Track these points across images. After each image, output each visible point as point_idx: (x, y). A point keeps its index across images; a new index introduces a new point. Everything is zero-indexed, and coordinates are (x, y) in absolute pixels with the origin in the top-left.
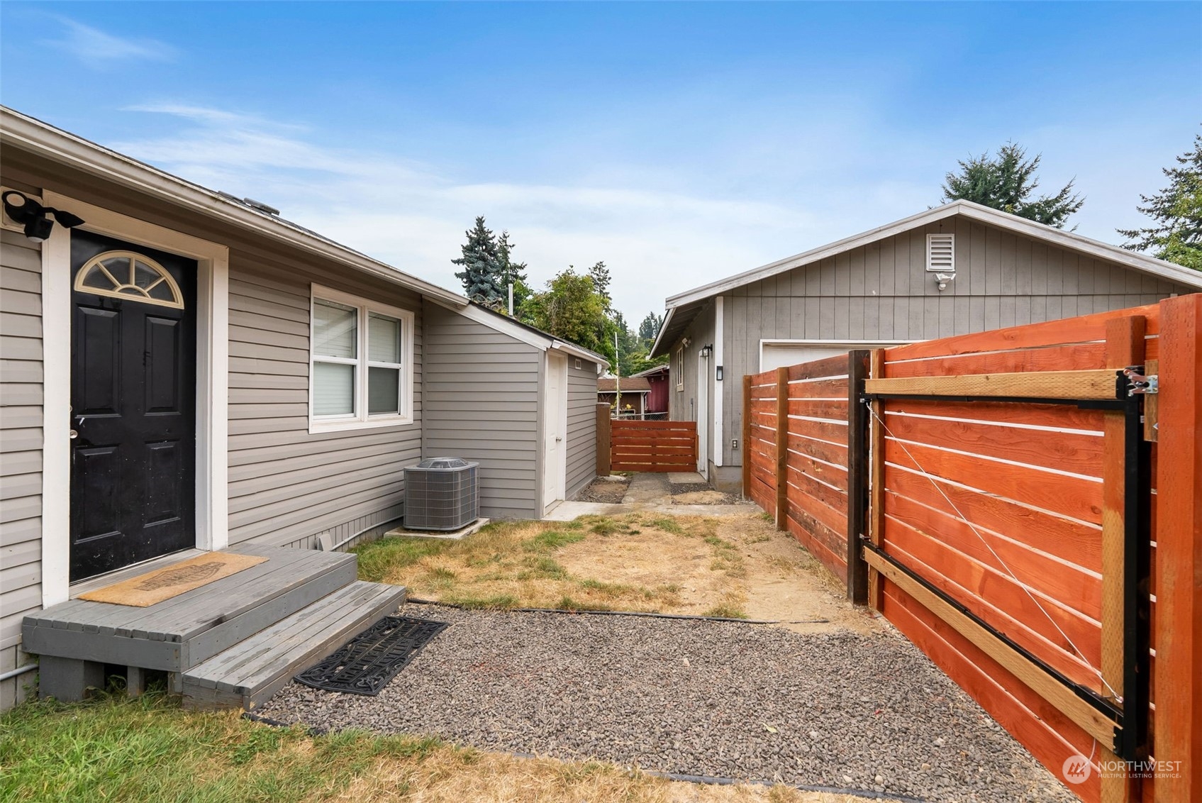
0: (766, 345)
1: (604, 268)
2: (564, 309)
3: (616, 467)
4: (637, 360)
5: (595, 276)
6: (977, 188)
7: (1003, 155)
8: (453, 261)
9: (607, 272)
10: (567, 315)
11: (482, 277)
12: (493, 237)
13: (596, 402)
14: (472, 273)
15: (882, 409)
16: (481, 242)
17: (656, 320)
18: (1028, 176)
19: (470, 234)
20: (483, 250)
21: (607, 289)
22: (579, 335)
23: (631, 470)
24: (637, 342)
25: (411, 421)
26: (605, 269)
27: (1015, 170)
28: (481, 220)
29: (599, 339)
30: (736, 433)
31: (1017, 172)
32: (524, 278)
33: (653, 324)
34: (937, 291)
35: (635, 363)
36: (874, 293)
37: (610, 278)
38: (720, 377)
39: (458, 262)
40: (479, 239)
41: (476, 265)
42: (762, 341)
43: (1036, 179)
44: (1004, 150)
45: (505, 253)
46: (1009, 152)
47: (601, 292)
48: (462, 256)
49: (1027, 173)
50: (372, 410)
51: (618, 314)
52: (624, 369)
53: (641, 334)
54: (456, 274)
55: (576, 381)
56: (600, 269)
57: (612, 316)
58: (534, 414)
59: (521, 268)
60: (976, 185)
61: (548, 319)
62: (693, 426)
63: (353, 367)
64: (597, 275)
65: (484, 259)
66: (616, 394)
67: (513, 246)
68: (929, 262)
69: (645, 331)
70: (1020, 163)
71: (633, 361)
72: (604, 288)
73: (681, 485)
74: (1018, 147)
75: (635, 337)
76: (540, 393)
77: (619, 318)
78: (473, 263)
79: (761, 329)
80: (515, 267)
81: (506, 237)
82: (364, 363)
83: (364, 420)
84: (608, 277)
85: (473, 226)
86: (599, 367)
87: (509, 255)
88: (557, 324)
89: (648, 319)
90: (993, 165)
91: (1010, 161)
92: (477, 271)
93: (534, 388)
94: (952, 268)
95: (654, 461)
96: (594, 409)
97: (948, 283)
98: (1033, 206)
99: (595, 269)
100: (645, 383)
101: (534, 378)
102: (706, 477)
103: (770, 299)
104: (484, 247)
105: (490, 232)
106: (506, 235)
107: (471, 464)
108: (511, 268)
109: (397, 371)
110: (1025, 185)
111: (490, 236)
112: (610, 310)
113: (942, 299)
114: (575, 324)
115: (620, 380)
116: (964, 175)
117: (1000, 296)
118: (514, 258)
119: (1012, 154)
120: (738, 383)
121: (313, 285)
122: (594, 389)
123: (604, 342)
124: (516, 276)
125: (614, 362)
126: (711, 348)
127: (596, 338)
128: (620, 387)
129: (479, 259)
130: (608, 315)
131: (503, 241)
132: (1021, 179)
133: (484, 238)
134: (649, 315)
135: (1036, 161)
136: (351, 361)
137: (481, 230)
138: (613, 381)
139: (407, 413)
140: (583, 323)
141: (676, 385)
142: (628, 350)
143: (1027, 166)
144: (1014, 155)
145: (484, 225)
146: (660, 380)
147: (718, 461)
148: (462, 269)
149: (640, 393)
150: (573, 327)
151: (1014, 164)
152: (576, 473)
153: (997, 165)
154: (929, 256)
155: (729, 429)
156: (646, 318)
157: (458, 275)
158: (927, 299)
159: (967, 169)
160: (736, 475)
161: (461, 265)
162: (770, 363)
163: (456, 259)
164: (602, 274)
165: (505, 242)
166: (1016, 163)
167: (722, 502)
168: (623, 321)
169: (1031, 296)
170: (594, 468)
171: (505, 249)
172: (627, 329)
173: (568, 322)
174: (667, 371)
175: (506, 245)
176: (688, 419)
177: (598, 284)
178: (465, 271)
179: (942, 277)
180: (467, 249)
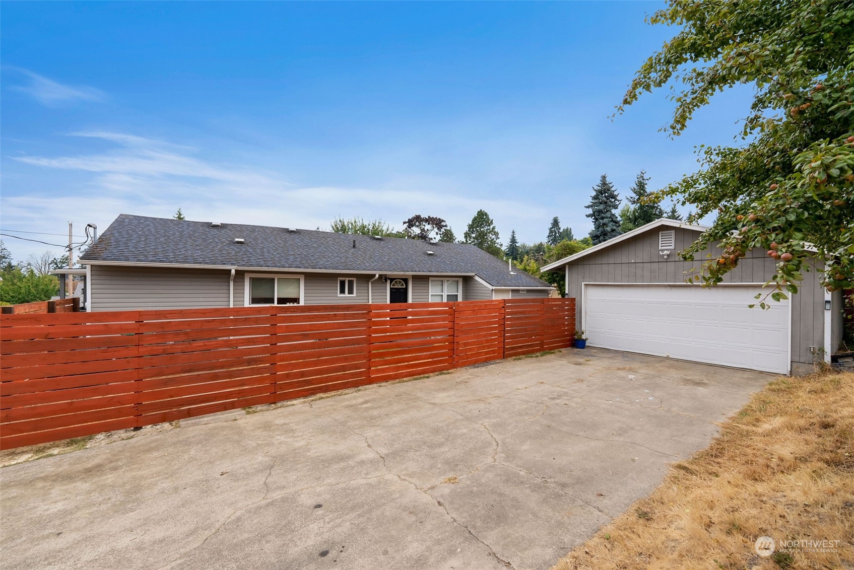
0: (586, 285)
8: (585, 207)
12: (612, 187)
14: (597, 213)
16: (603, 192)
19: (597, 187)
28: (604, 177)
34: (663, 259)
36: (633, 261)
41: (599, 207)
42: (583, 283)
48: (591, 203)
63: (442, 295)
65: (603, 203)
68: (660, 245)
78: (596, 207)
79: (583, 278)
82: (446, 294)
85: (599, 182)
92: (600, 211)
94: (673, 248)
97: (668, 255)
103: (587, 265)
104: (606, 194)
105: (611, 183)
109: (457, 295)
111: (611, 185)
121: (430, 278)
129: (600, 203)
133: (606, 188)
137: (604, 183)
145: (606, 179)
148: (590, 211)
154: (660, 242)
157: (588, 216)
158: (660, 263)
161: (590, 208)
175: (643, 179)
178: (592, 213)
179: (665, 252)
180: (595, 198)
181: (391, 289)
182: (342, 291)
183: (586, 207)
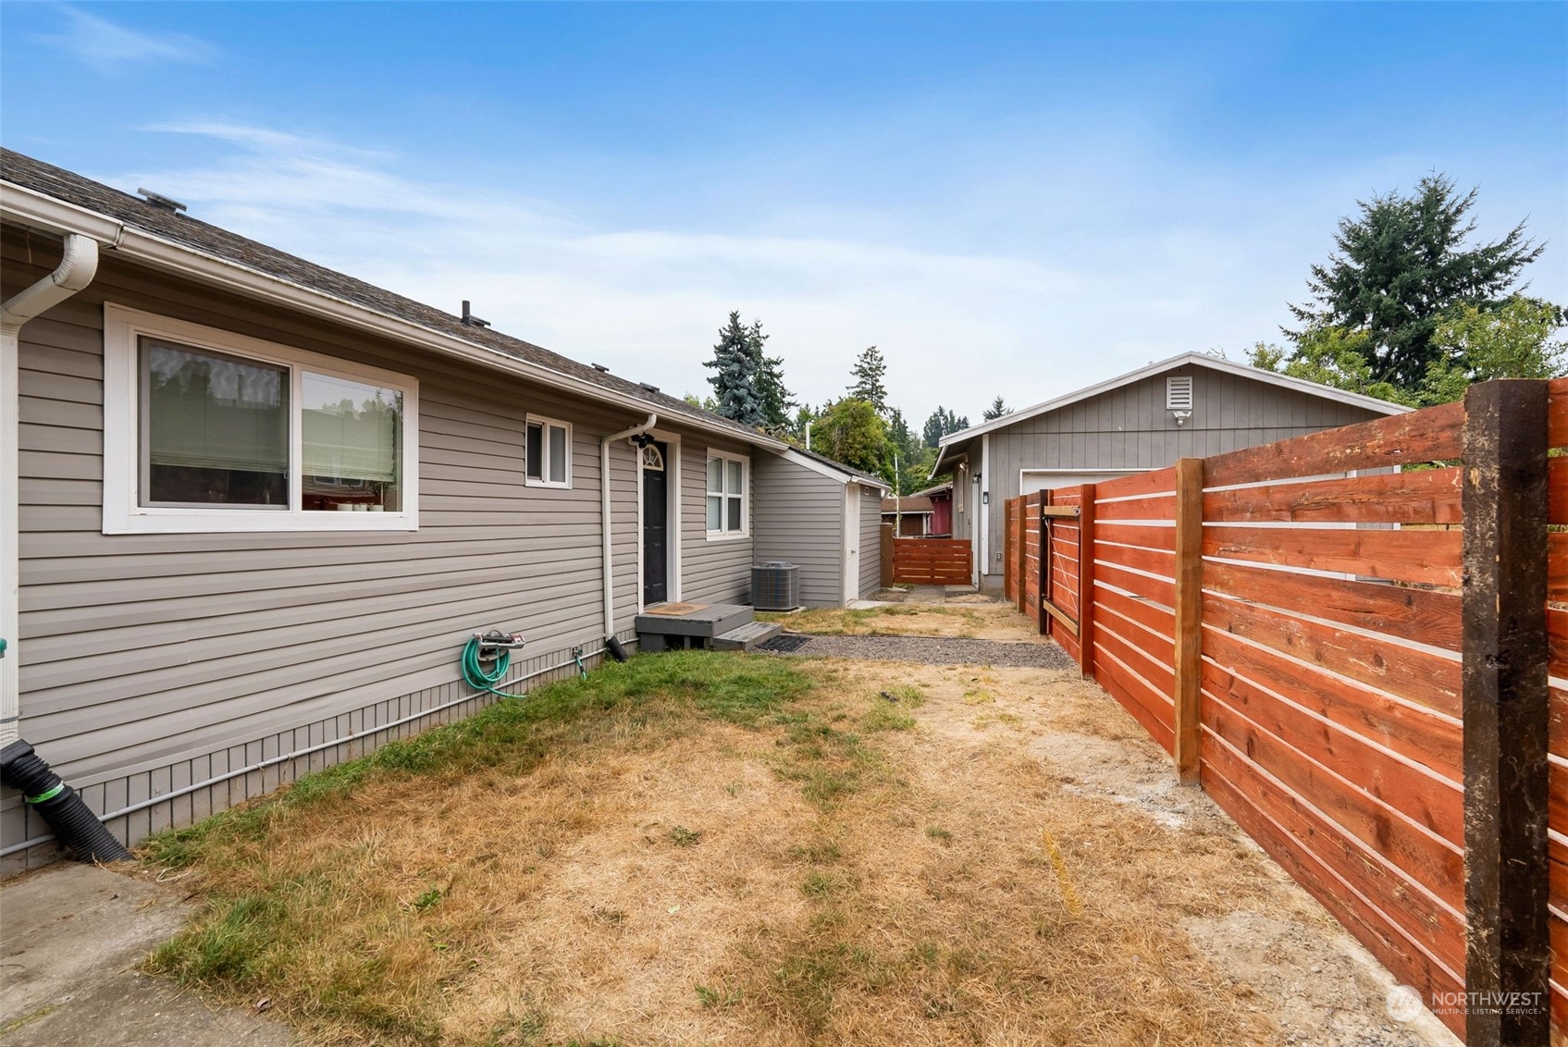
0: (1024, 474)
1: (876, 355)
2: (847, 434)
3: (898, 579)
4: (920, 475)
5: (865, 366)
6: (1381, 239)
7: (1422, 189)
9: (881, 359)
10: (850, 441)
11: (737, 382)
13: (880, 523)
14: (726, 377)
15: (1052, 522)
16: (736, 341)
17: (946, 418)
18: (1460, 217)
19: (723, 332)
20: (739, 350)
21: (882, 381)
22: (862, 460)
23: (912, 583)
24: (921, 447)
25: (748, 536)
26: (879, 355)
27: (1441, 208)
29: (880, 463)
30: (1000, 547)
31: (1443, 212)
32: (779, 376)
33: (942, 422)
34: (1176, 427)
35: (918, 478)
36: (1120, 429)
37: (885, 367)
38: (986, 501)
39: (710, 365)
40: (734, 338)
41: (731, 368)
42: (1022, 470)
43: (1473, 219)
44: (1424, 182)
45: (758, 345)
46: (1432, 185)
47: (873, 384)
48: (714, 358)
49: (1458, 211)
50: (730, 528)
51: (895, 412)
52: (904, 483)
53: (926, 435)
54: (708, 379)
55: (866, 505)
56: (871, 356)
57: (888, 416)
58: (838, 531)
59: (777, 363)
60: (1380, 234)
61: (831, 445)
62: (968, 544)
63: (720, 498)
64: (869, 363)
65: (739, 361)
66: (895, 516)
67: (767, 337)
68: (1169, 401)
69: (931, 431)
70: (1448, 199)
71: (915, 475)
72: (877, 381)
73: (956, 592)
74: (1445, 178)
75: (919, 441)
76: (842, 515)
77: (897, 416)
78: (726, 366)
79: (1021, 460)
80: (770, 363)
81: (758, 327)
82: (726, 495)
83: (726, 535)
84: (882, 365)
85: (727, 323)
86: (883, 493)
87: (762, 348)
88: (840, 449)
89: (935, 415)
90: (1409, 203)
91: (1434, 198)
92: (731, 374)
93: (837, 511)
94: (1190, 406)
95: (932, 573)
96: (878, 528)
97: (1185, 420)
98: (1464, 258)
99: (866, 355)
100: (928, 503)
101: (837, 503)
102: (977, 587)
103: (1029, 436)
104: (739, 346)
105: (746, 328)
106: (759, 324)
107: (794, 567)
108: (765, 364)
109: (739, 500)
110: (1455, 228)
111: (743, 329)
112: (884, 407)
113: (1181, 433)
114: (857, 449)
115: (900, 500)
116: (1364, 219)
117: (1234, 429)
118: (767, 353)
119: (1435, 187)
120: (1002, 506)
121: (708, 448)
122: (879, 511)
123: (885, 465)
124: (771, 374)
125: (895, 483)
126: (980, 476)
127: (877, 462)
128: (900, 508)
129: (734, 361)
130: (882, 414)
131: (756, 331)
132: (1449, 221)
133: (740, 337)
134: (937, 410)
135: (1471, 195)
136: (719, 494)
137: (736, 327)
138: (893, 502)
139: (745, 531)
140: (865, 448)
141: (958, 505)
142: (909, 459)
143: (1460, 201)
144: (1440, 189)
145: (739, 320)
146: (943, 501)
147: (985, 571)
148: (715, 372)
149: (922, 514)
150: (856, 452)
151: (1439, 200)
152: (867, 580)
153: (1414, 203)
154: (1169, 396)
155: (994, 543)
156: (932, 415)
157: (710, 381)
158: (1167, 433)
159: (1370, 211)
160: (999, 582)
161: (713, 368)
162: (1030, 488)
163: (707, 362)
164: (875, 363)
165: (757, 332)
166: (1442, 199)
167: (986, 601)
168: (902, 420)
169: (1263, 429)
170: (879, 580)
171: (758, 342)
172: (908, 430)
173: (851, 447)
174: (950, 491)
175: (759, 337)
176: (966, 538)
177: (869, 375)
178: (718, 375)
179: (1181, 414)
180: (720, 350)
181: (645, 471)
182: (535, 470)
183: (706, 365)
